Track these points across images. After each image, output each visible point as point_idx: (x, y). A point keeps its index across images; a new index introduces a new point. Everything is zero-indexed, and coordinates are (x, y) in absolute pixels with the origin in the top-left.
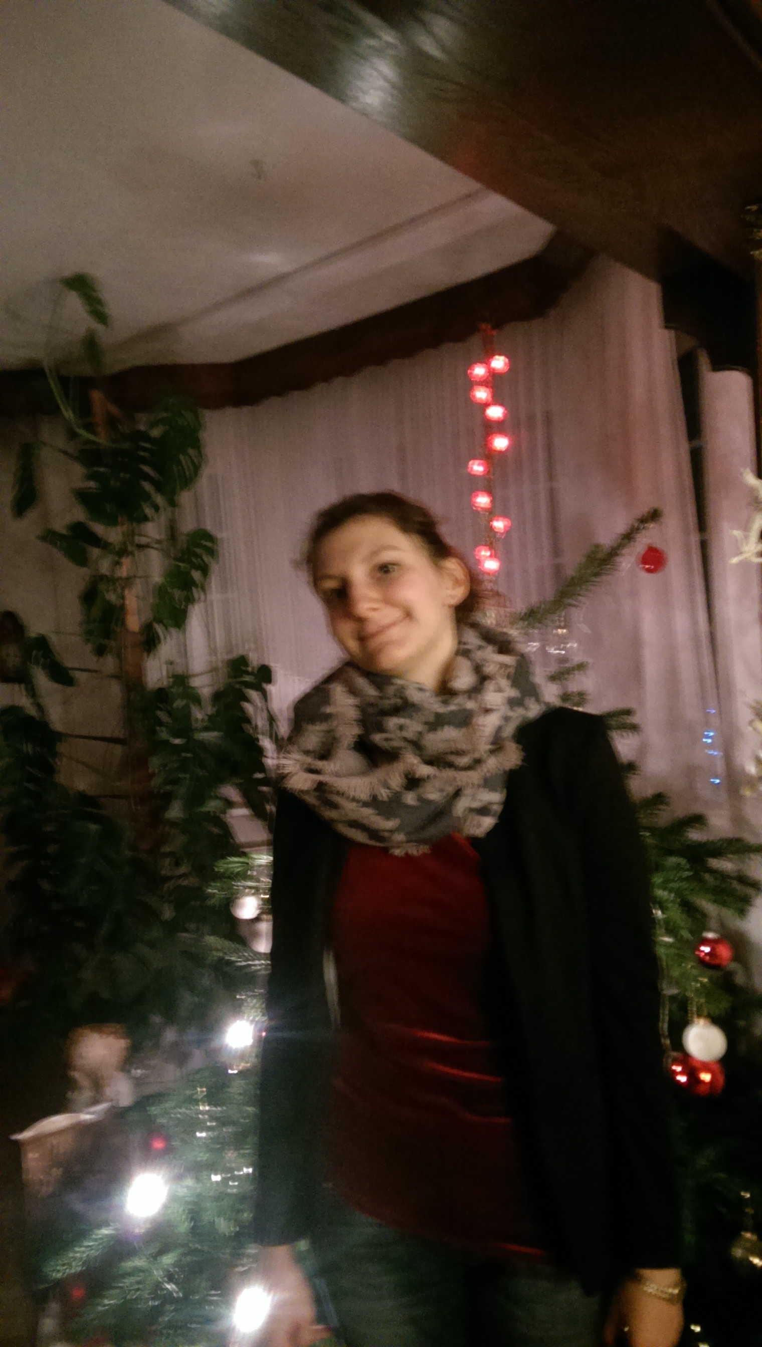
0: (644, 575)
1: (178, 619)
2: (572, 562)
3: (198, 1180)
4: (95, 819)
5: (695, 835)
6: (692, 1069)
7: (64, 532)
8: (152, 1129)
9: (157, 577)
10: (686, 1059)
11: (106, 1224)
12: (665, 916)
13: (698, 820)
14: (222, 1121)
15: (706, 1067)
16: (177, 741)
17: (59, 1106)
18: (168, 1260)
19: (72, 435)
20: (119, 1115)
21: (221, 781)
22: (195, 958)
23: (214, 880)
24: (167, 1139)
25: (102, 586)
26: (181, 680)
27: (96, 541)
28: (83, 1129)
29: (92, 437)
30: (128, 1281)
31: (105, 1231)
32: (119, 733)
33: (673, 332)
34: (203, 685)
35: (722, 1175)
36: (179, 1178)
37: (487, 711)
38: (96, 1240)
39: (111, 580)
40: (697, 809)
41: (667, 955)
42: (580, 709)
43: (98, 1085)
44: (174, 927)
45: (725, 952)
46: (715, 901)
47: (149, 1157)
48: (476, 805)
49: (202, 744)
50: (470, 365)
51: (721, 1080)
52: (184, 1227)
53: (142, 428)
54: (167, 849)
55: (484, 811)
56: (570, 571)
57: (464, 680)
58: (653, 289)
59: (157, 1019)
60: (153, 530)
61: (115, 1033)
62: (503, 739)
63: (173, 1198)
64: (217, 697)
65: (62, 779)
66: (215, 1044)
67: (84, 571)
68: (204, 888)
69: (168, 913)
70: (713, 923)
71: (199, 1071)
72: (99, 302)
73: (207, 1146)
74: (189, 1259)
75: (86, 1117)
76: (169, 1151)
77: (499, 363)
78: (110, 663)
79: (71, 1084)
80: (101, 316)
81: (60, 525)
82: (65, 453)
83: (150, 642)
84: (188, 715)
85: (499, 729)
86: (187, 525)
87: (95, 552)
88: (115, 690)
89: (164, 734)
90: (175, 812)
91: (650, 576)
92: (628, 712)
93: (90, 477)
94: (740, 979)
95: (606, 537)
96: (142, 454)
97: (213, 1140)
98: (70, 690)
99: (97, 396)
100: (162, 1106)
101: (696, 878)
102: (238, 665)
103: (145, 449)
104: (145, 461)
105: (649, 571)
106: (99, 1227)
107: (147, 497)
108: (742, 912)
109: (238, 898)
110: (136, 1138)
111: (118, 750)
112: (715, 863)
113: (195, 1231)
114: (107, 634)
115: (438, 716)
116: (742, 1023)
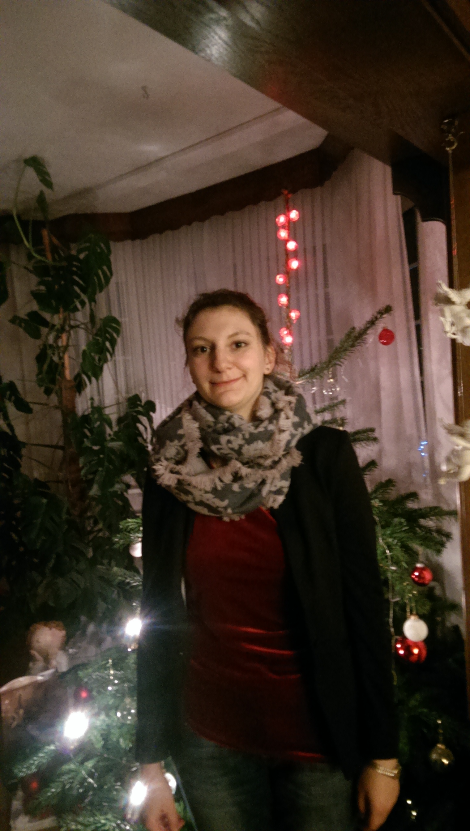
0: (381, 346)
1: (97, 372)
2: (338, 337)
3: (107, 715)
4: (45, 495)
5: (411, 505)
6: (408, 647)
7: (26, 318)
8: (80, 685)
9: (83, 347)
10: (404, 640)
11: (53, 742)
12: (391, 554)
13: (414, 496)
14: (122, 680)
15: (416, 645)
16: (96, 448)
17: (24, 671)
18: (90, 764)
19: (30, 257)
20: (60, 677)
21: (123, 472)
22: (107, 581)
23: (119, 533)
24: (90, 691)
25: (49, 352)
26: (98, 410)
27: (45, 323)
28: (38, 686)
29: (43, 259)
30: (66, 777)
31: (52, 747)
32: (61, 443)
33: (399, 197)
34: (112, 413)
35: (425, 710)
36: (97, 714)
37: (281, 431)
38: (46, 753)
39: (54, 348)
40: (412, 489)
41: (392, 577)
42: (341, 428)
43: (47, 659)
44: (93, 562)
45: (428, 575)
46: (421, 545)
47: (78, 702)
48: (274, 489)
49: (112, 450)
50: (277, 216)
51: (424, 652)
52: (99, 745)
53: (74, 252)
54: (89, 514)
55: (279, 492)
56: (337, 344)
57: (265, 412)
58: (389, 170)
59: (83, 618)
60: (81, 317)
61: (57, 627)
62: (291, 448)
63: (92, 727)
64: (120, 420)
65: (24, 470)
66: (120, 633)
67: (39, 342)
68: (113, 538)
69: (90, 554)
70: (421, 558)
71: (109, 650)
72: (48, 174)
73: (114, 695)
74: (101, 764)
75: (39, 678)
76: (90, 698)
77: (294, 215)
78: (54, 399)
79: (31, 658)
80: (48, 184)
81: (23, 313)
82: (26, 268)
83: (79, 386)
84: (103, 432)
85: (289, 442)
86: (102, 313)
87: (44, 330)
88: (58, 416)
89: (87, 443)
90: (94, 491)
91: (386, 347)
92: (372, 430)
93: (40, 283)
94: (438, 592)
95: (359, 324)
96: (74, 269)
97: (117, 691)
98: (30, 416)
99: (45, 233)
100: (86, 671)
101: (412, 530)
102: (134, 400)
103: (75, 266)
104: (75, 273)
105: (384, 344)
106: (49, 745)
107: (78, 297)
108: (439, 552)
109: (134, 544)
110: (70, 691)
111: (60, 453)
112: (422, 522)
113: (105, 747)
114: (53, 381)
115: (251, 434)
116: (439, 619)
